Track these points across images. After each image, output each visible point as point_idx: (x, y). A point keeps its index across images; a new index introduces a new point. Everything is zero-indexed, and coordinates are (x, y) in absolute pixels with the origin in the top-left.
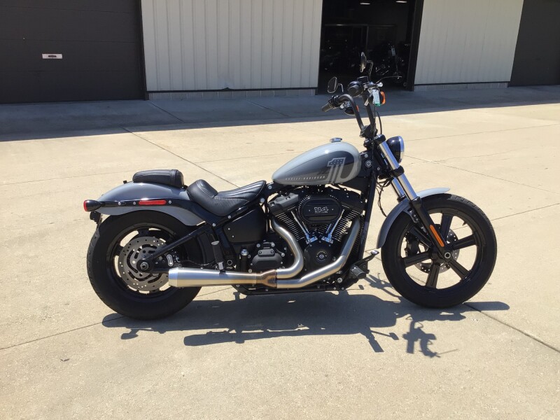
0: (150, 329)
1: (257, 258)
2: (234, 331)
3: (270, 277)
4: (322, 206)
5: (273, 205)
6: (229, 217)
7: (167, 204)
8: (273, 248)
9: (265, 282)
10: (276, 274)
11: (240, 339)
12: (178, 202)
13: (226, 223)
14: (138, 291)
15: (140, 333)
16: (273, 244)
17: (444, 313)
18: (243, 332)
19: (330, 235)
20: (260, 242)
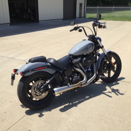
0: (45, 111)
1: (74, 79)
2: (71, 104)
3: (80, 84)
4: (89, 60)
5: (74, 62)
6: (65, 68)
7: (45, 68)
8: (77, 75)
9: (79, 86)
10: (81, 83)
11: (76, 105)
12: (48, 67)
13: (64, 71)
14: (36, 100)
15: (43, 113)
16: (76, 74)
17: (114, 83)
18: (74, 103)
19: (90, 68)
20: (73, 74)
